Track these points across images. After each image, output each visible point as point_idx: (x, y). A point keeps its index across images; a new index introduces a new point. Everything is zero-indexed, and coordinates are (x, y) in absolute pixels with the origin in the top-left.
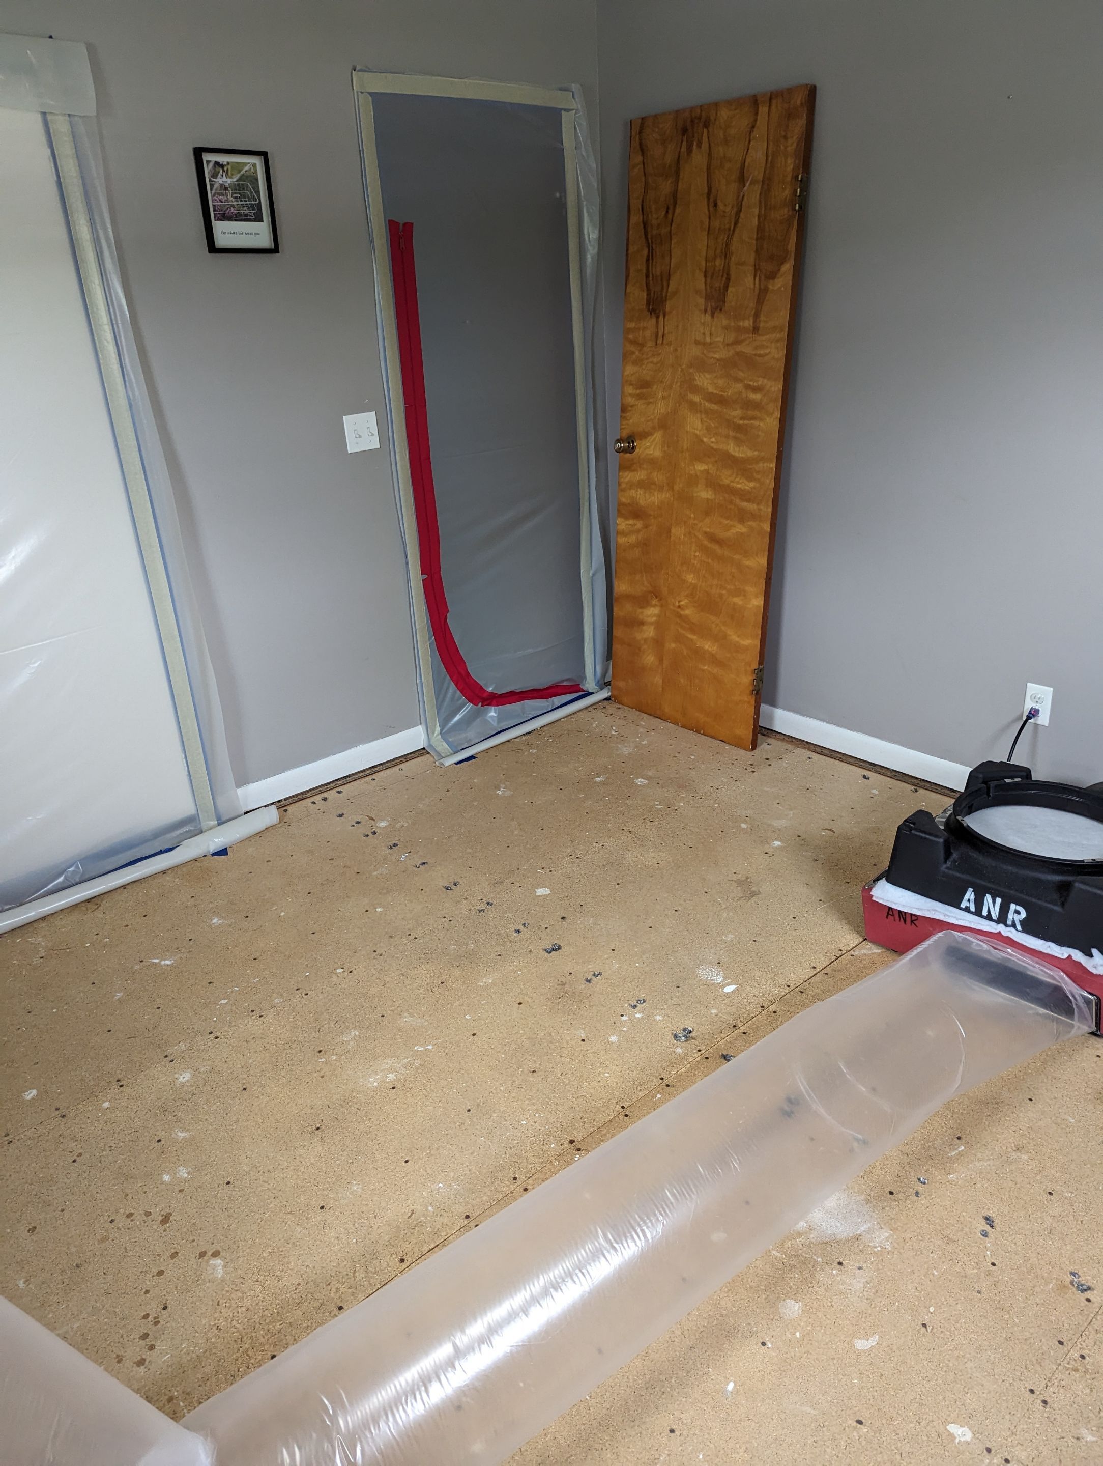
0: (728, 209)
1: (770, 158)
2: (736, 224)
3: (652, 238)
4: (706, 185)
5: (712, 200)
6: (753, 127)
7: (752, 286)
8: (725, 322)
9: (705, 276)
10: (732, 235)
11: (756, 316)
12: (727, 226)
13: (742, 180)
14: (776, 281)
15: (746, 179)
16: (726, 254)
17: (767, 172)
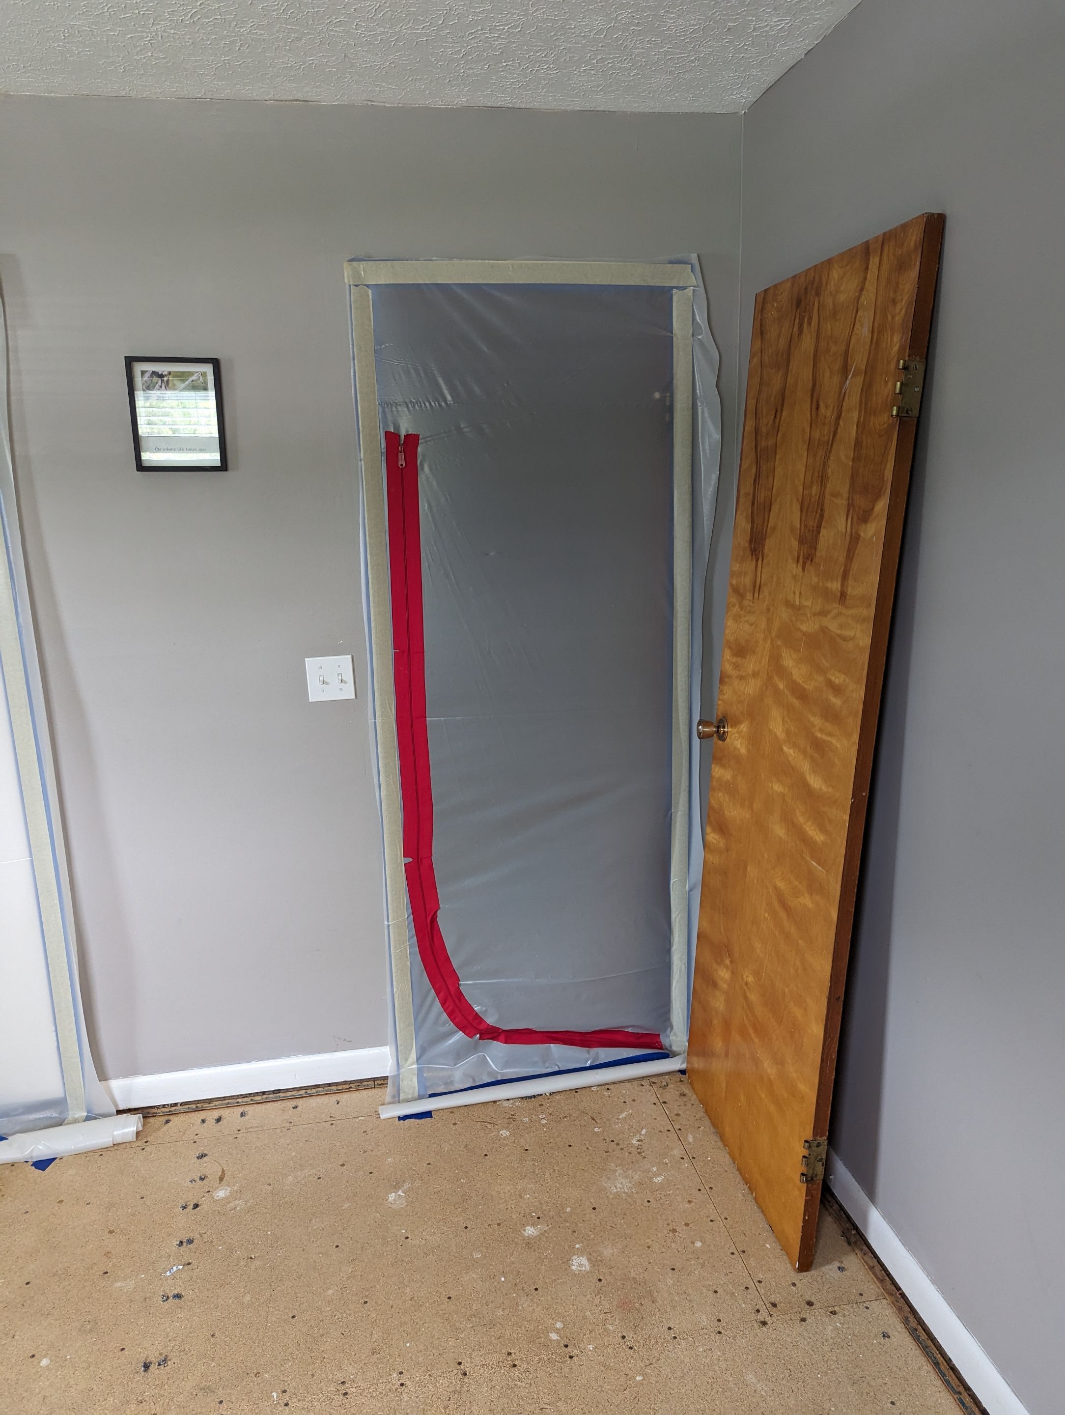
0: (829, 414)
1: (875, 335)
2: (834, 436)
3: (760, 451)
4: (811, 376)
5: (815, 400)
6: (862, 290)
7: (844, 530)
8: (815, 579)
9: (801, 510)
10: (830, 452)
11: (845, 576)
12: (826, 438)
13: (845, 370)
14: (869, 525)
15: (849, 367)
16: (823, 480)
17: (871, 356)
